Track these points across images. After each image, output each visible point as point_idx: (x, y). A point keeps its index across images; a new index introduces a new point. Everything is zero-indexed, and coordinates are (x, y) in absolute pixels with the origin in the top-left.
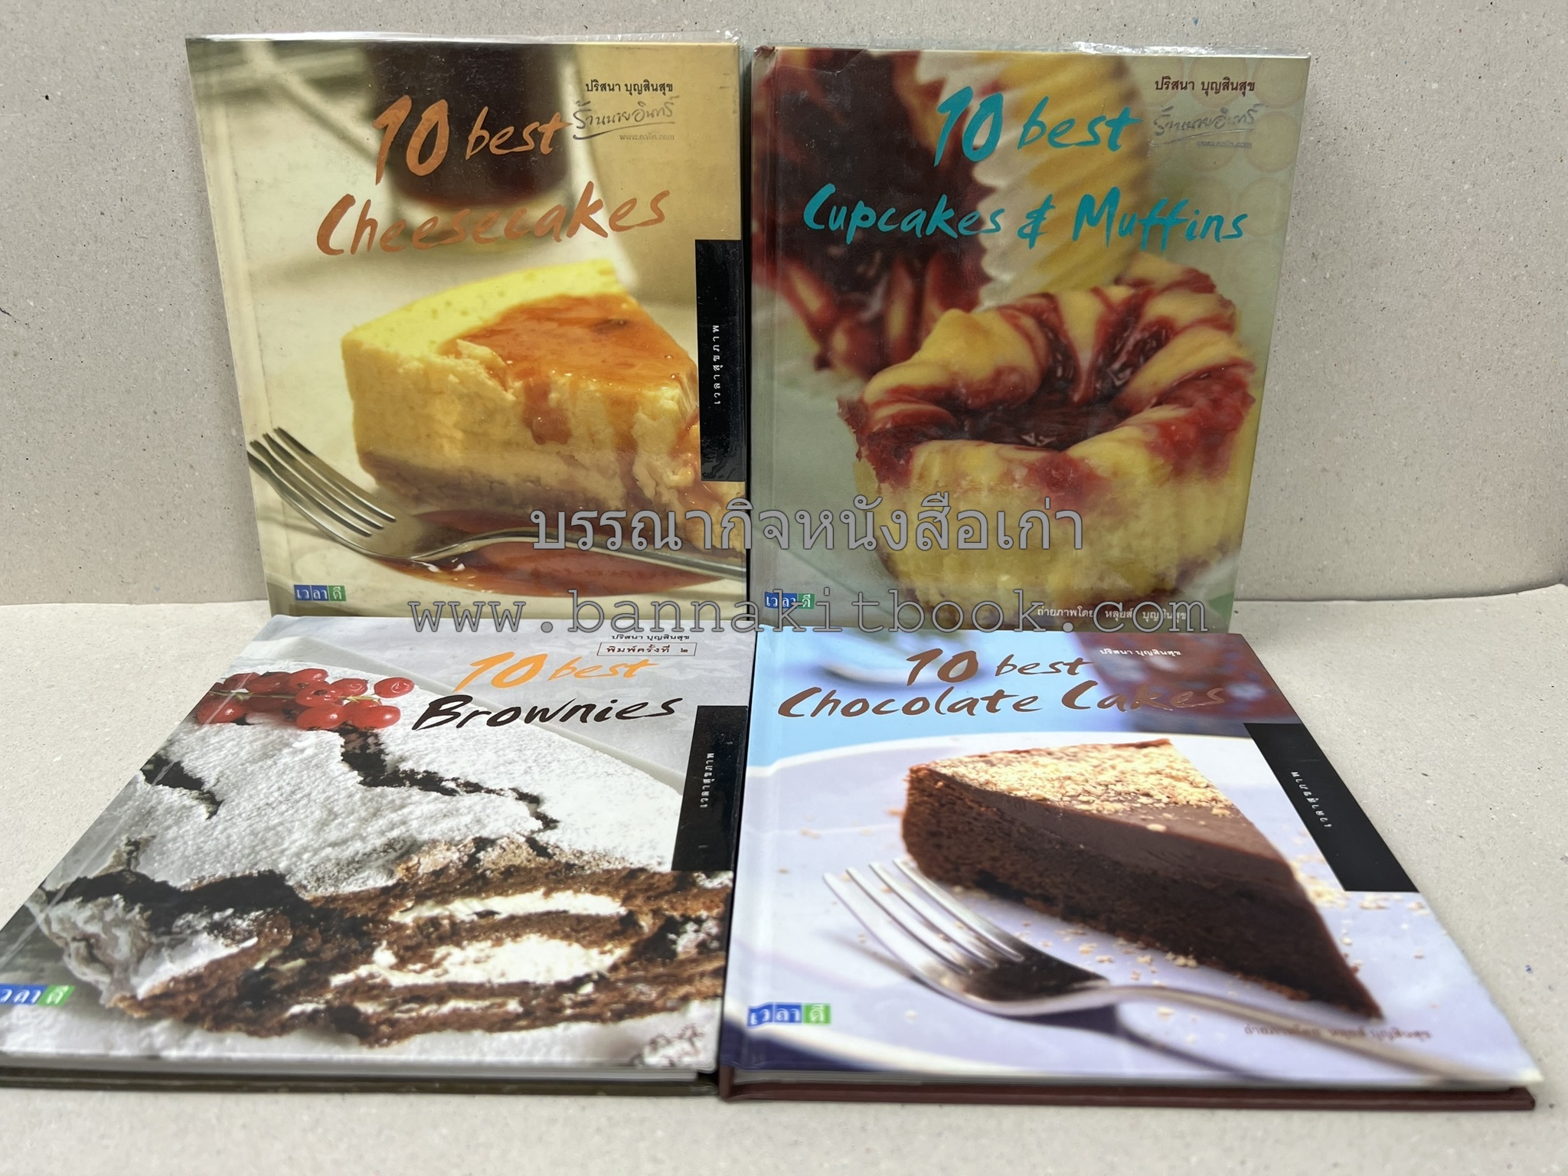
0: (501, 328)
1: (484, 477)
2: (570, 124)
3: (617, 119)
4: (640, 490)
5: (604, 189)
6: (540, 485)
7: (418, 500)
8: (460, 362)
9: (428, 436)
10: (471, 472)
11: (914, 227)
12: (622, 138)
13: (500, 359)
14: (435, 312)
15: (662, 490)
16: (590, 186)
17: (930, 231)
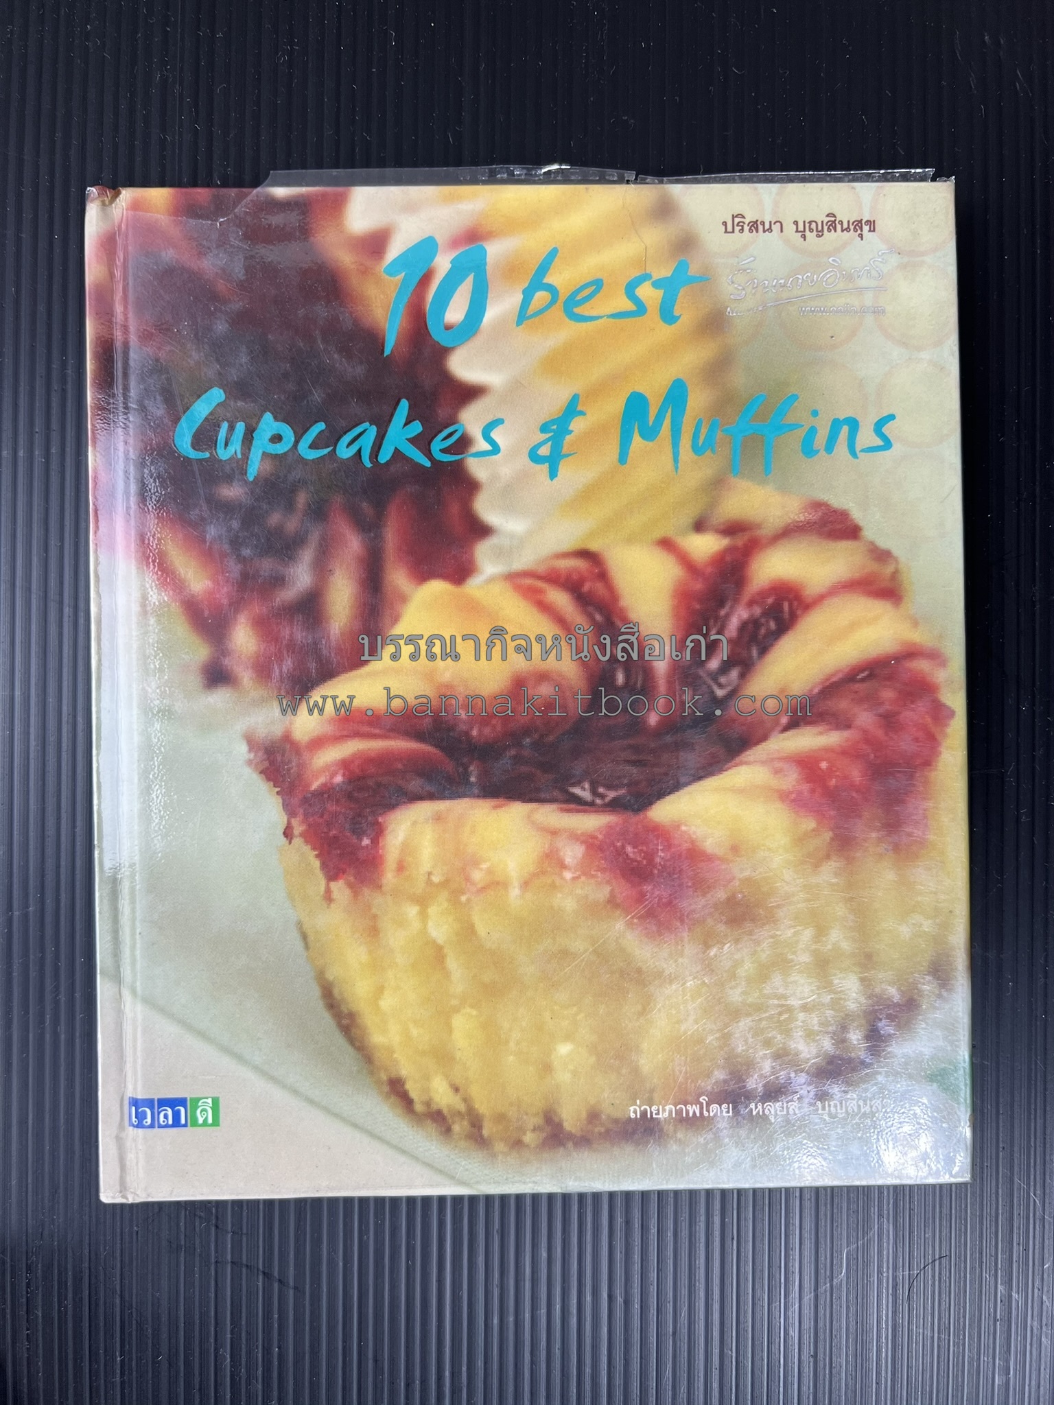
11: (359, 451)
17: (385, 456)
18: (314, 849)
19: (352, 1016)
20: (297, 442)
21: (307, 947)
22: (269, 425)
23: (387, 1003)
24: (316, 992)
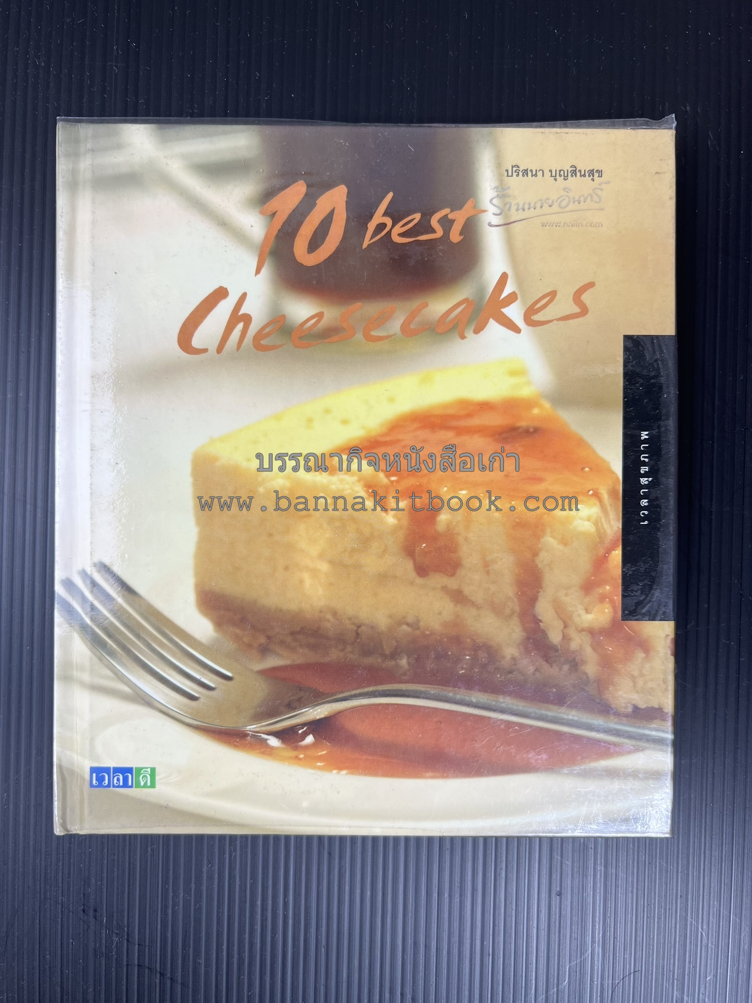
0: (388, 439)
1: (350, 619)
2: (485, 211)
3: (538, 205)
4: (544, 633)
5: (520, 282)
6: (418, 629)
7: (264, 651)
8: (334, 479)
9: (287, 568)
10: (335, 614)
12: (543, 225)
13: (381, 475)
14: (310, 421)
15: (572, 632)
16: (504, 276)
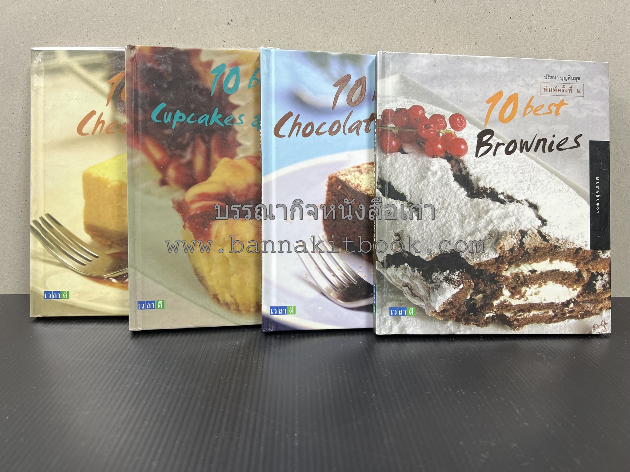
18: (192, 231)
19: (203, 277)
20: (186, 118)
21: (190, 258)
22: (178, 114)
23: (212, 273)
24: (192, 270)
